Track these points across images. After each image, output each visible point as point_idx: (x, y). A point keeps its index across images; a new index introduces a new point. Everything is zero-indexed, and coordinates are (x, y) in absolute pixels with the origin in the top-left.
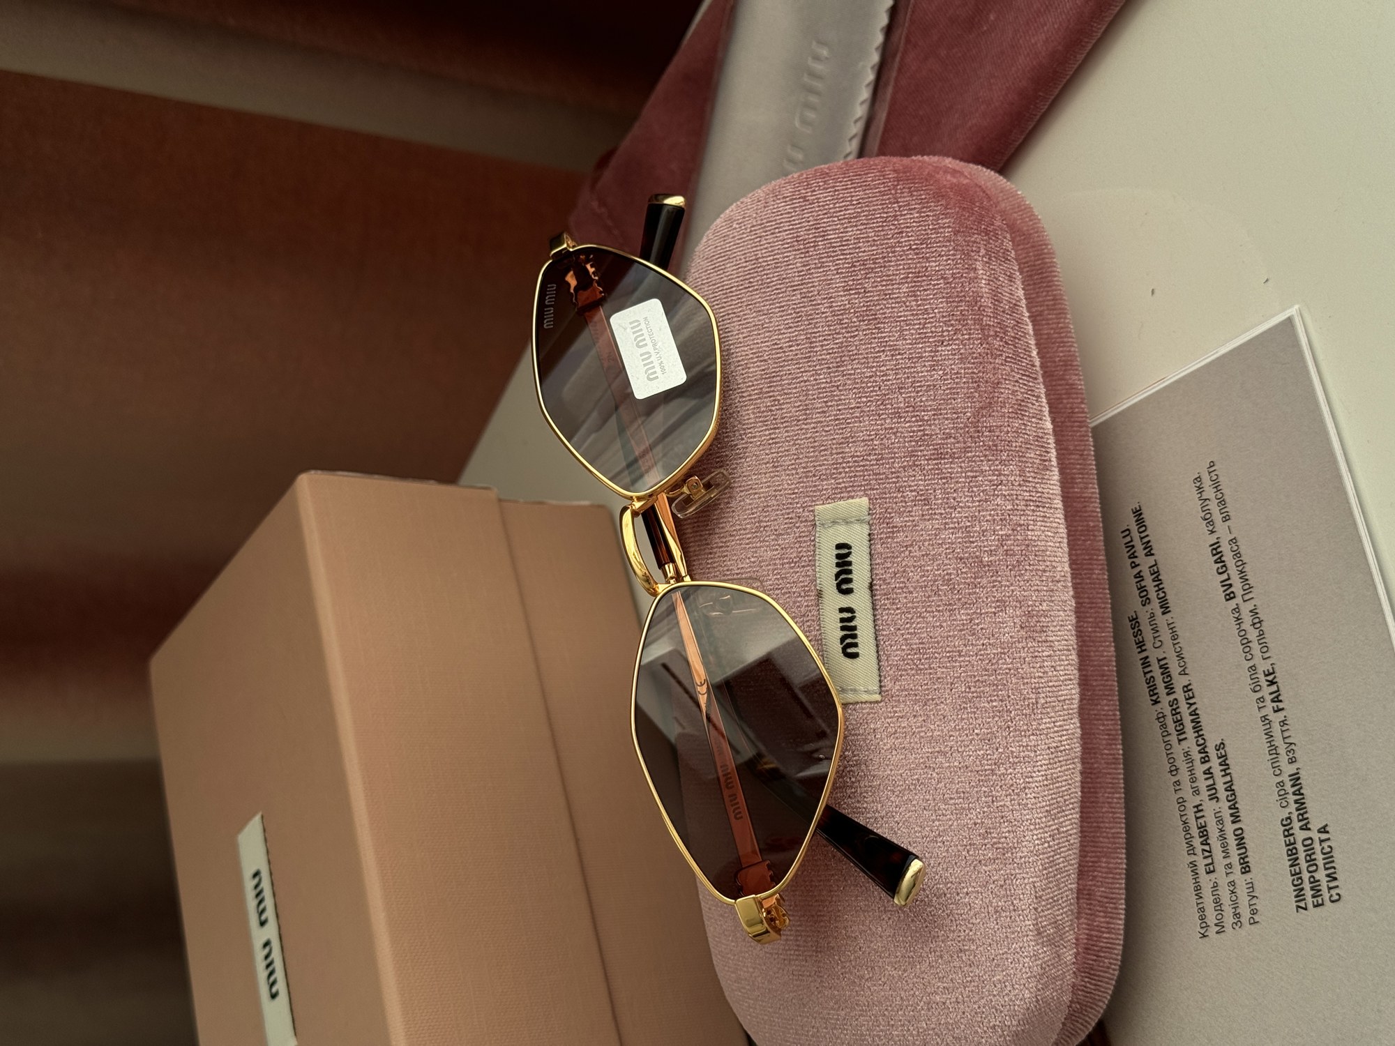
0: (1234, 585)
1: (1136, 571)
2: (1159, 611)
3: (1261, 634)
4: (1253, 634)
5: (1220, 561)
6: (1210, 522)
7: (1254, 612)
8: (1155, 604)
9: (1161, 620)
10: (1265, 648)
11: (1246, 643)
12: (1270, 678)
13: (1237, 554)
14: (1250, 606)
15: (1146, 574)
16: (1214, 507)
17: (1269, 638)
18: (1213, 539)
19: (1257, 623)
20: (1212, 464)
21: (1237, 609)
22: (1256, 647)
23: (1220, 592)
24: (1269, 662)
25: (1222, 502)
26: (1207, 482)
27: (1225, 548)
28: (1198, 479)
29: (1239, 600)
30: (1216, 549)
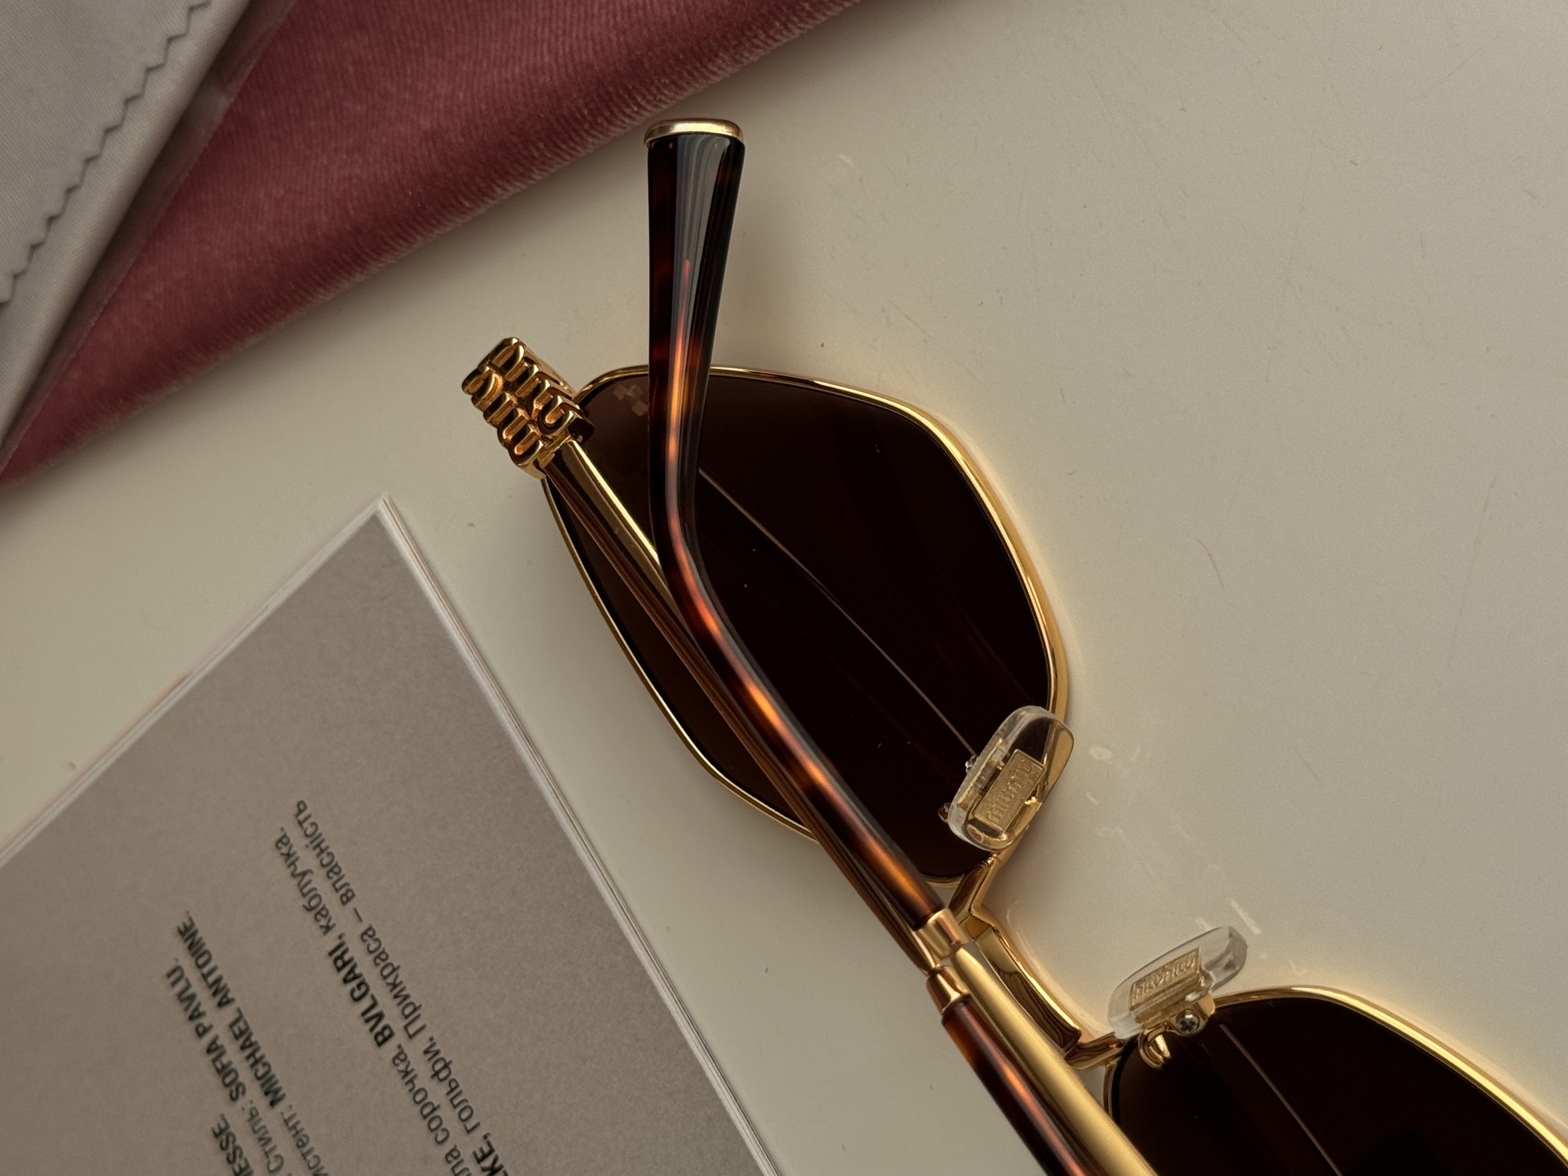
0: (386, 1013)
1: (207, 1039)
2: (262, 1104)
3: (453, 1089)
4: (438, 1094)
5: (351, 977)
6: (318, 911)
7: (431, 1052)
8: (254, 1093)
9: (271, 1119)
10: (464, 1111)
11: (429, 1114)
12: (487, 1163)
13: (379, 956)
14: (422, 1042)
15: (226, 1040)
16: (320, 883)
17: (467, 1091)
18: (331, 941)
19: (441, 1070)
20: (301, 807)
21: (400, 1057)
22: (448, 1115)
23: (363, 1035)
24: (479, 1134)
25: (332, 870)
26: (298, 842)
27: (356, 951)
28: (283, 841)
29: (399, 1037)
30: (340, 959)
